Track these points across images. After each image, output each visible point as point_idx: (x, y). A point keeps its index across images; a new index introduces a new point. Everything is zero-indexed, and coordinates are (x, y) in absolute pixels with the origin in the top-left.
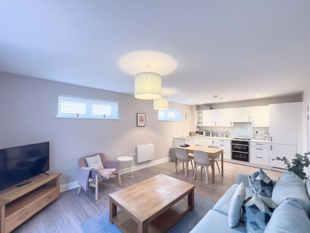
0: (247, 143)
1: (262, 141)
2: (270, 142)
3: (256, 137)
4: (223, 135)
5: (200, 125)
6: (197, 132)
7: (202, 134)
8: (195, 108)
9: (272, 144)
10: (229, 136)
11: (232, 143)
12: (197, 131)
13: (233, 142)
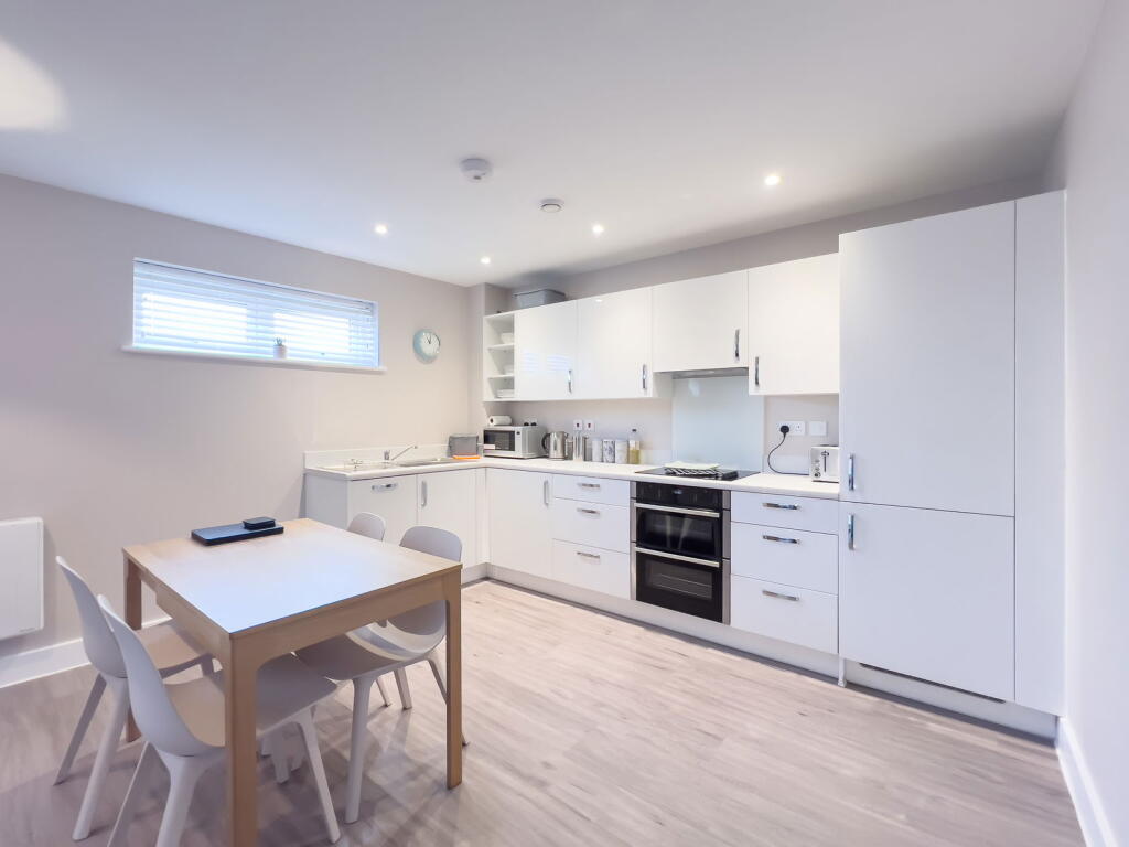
0: (715, 499)
1: (806, 485)
2: (847, 495)
3: (779, 461)
4: (612, 451)
5: (507, 397)
6: (488, 437)
7: (512, 448)
8: (481, 300)
9: (857, 510)
10: (643, 456)
11: (639, 500)
12: (492, 426)
13: (645, 491)
